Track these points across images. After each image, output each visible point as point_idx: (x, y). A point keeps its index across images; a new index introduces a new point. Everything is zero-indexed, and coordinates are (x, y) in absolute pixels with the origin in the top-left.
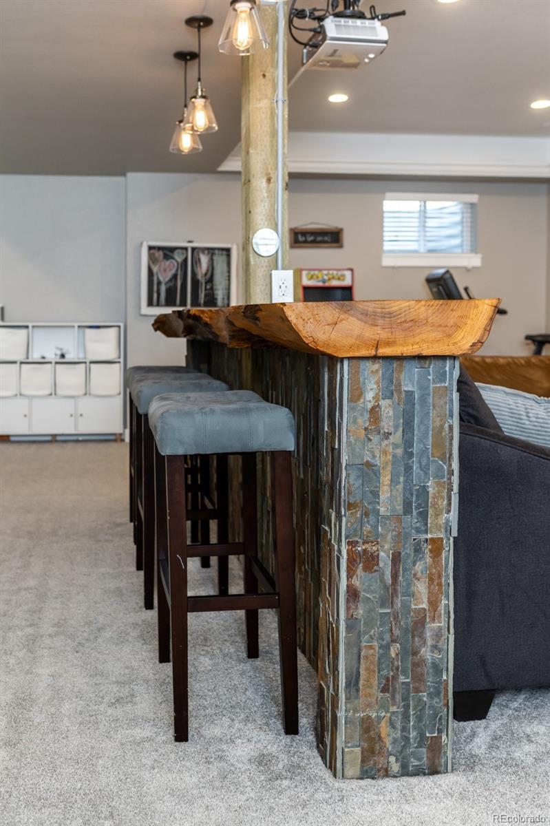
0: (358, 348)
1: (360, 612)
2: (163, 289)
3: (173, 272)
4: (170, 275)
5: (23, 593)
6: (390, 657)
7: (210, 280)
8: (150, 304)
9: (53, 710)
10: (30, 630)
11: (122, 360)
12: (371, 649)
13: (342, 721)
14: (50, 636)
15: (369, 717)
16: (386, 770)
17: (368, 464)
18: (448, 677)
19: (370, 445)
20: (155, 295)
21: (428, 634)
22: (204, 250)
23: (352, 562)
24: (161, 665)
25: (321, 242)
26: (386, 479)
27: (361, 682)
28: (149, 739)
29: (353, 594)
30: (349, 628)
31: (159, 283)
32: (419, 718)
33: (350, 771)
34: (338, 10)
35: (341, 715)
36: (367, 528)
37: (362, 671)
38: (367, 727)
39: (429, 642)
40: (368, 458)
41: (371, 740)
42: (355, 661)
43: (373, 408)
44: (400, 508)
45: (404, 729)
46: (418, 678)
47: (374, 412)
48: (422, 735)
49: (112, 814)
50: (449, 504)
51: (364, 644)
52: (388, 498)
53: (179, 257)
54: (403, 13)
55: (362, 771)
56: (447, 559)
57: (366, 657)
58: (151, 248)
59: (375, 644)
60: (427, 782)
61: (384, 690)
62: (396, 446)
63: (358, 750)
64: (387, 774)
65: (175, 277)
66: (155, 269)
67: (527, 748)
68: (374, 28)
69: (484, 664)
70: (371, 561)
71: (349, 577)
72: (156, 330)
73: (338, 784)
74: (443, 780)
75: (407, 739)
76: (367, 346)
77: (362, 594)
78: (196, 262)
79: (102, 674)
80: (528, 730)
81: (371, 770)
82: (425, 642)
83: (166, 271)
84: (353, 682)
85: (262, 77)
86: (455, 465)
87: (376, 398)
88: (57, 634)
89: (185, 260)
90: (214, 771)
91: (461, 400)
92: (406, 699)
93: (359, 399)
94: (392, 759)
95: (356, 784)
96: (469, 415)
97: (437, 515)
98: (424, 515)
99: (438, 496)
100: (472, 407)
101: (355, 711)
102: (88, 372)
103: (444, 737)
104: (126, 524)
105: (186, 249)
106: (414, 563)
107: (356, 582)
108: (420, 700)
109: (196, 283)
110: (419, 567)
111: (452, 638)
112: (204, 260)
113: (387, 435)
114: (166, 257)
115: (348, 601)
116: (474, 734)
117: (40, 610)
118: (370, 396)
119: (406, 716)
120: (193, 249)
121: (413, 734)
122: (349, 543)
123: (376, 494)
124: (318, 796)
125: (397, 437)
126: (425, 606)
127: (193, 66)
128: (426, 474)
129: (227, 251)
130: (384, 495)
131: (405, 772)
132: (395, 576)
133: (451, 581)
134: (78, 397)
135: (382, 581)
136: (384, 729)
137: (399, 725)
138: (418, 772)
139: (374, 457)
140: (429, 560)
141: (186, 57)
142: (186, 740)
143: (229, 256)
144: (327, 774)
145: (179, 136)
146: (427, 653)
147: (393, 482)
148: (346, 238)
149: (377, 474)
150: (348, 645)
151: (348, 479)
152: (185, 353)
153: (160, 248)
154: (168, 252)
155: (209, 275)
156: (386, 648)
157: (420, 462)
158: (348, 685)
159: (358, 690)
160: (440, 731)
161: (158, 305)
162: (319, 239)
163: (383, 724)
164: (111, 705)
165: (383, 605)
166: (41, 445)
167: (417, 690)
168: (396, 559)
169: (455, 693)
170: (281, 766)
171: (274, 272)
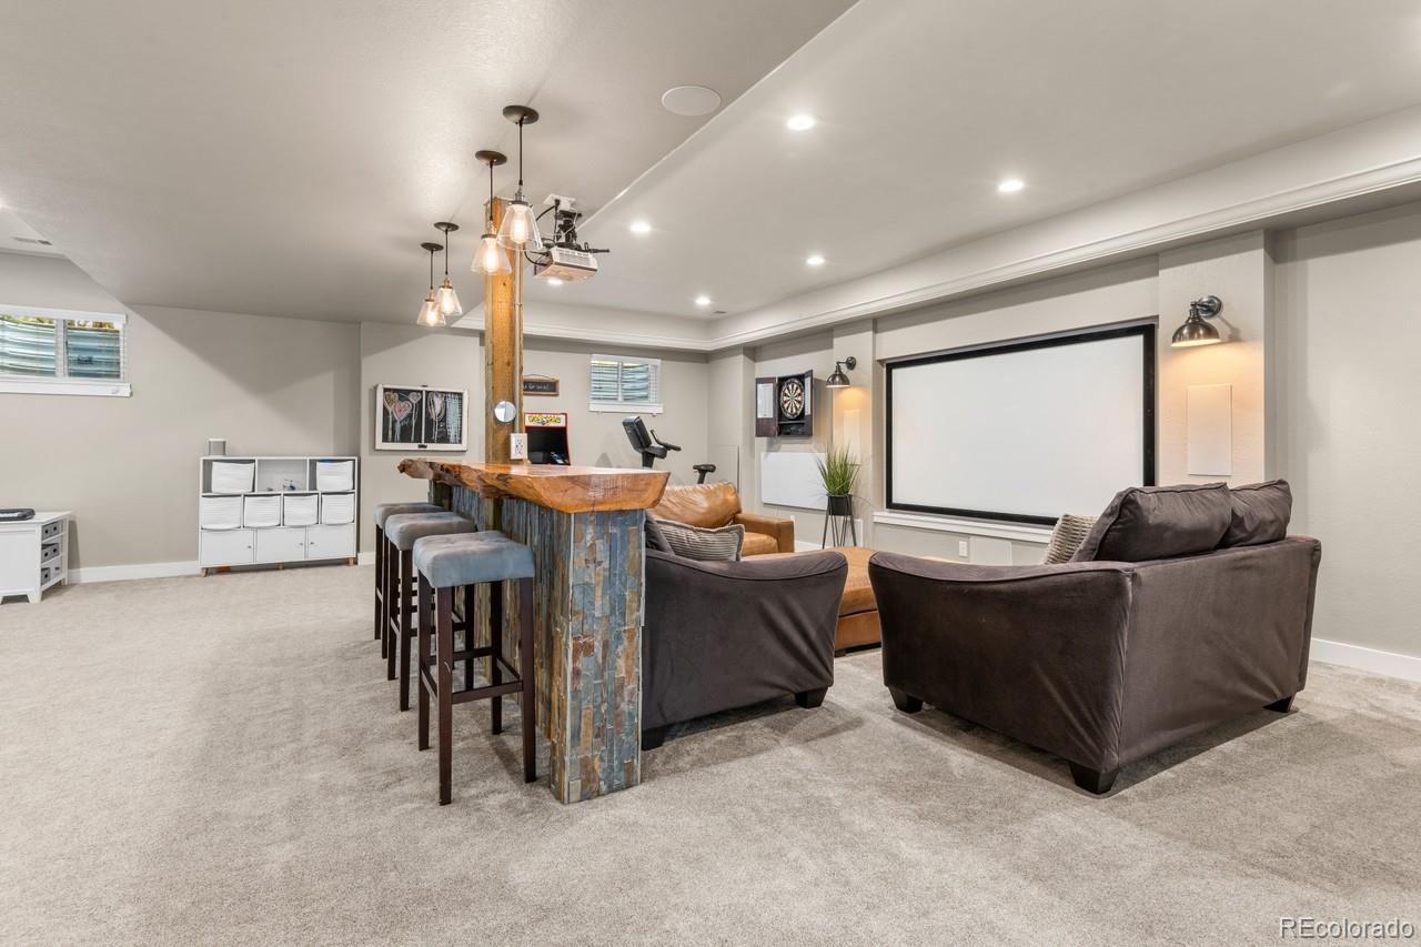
0: (582, 507)
1: (581, 685)
2: (398, 427)
3: (408, 411)
4: (404, 415)
5: (278, 715)
6: (600, 712)
7: (444, 420)
8: (385, 439)
9: (330, 804)
10: (293, 746)
11: (356, 490)
12: (587, 708)
13: (568, 764)
14: (315, 746)
15: (587, 757)
16: (598, 791)
17: (587, 584)
18: (638, 721)
19: (589, 571)
20: (390, 433)
21: (626, 693)
22: (437, 393)
23: (576, 652)
24: (421, 753)
25: (540, 390)
26: (599, 593)
27: (582, 734)
28: (419, 808)
29: (577, 673)
30: (573, 698)
31: (394, 422)
32: (620, 752)
33: (574, 797)
34: (560, 241)
35: (567, 759)
36: (586, 627)
37: (583, 725)
38: (586, 765)
39: (626, 699)
40: (587, 579)
41: (588, 773)
42: (577, 721)
43: (591, 545)
44: (608, 612)
45: (611, 761)
46: (619, 724)
47: (592, 547)
48: (621, 763)
49: (395, 866)
50: (639, 606)
51: (583, 707)
52: (600, 605)
53: (414, 399)
54: (608, 251)
55: (582, 795)
56: (638, 641)
57: (585, 716)
58: (386, 390)
59: (591, 706)
60: (626, 793)
61: (597, 736)
62: (604, 570)
63: (579, 781)
64: (599, 794)
65: (410, 416)
66: (390, 409)
67: (687, 759)
68: (587, 259)
69: (661, 709)
70: (589, 649)
71: (574, 662)
72: (401, 472)
73: (565, 808)
74: (635, 790)
75: (611, 767)
76: (588, 505)
77: (583, 672)
78: (430, 404)
79: (370, 768)
80: (688, 748)
81: (588, 794)
82: (623, 700)
83: (401, 411)
84: (576, 735)
85: (502, 286)
86: (643, 580)
87: (593, 539)
88: (321, 744)
89: (420, 402)
90: (474, 820)
91: (647, 537)
92: (611, 740)
93: (581, 541)
94: (602, 783)
95: (577, 806)
96: (652, 543)
97: (632, 614)
98: (623, 615)
99: (631, 601)
100: (654, 537)
101: (577, 754)
102: (320, 502)
103: (635, 761)
104: (371, 641)
105: (421, 392)
106: (617, 647)
107: (579, 665)
108: (621, 738)
109: (430, 422)
110: (620, 648)
111: (641, 693)
112: (438, 402)
113: (600, 563)
114: (401, 399)
115: (573, 679)
116: (655, 757)
117: (300, 727)
118: (589, 537)
119: (611, 752)
120: (428, 392)
121: (616, 763)
122: (574, 639)
123: (592, 604)
124: (552, 819)
125: (606, 564)
126: (623, 675)
127: (439, 256)
128: (625, 587)
129: (460, 395)
130: (598, 604)
131: (611, 790)
132: (604, 658)
133: (640, 656)
134: (309, 526)
135: (596, 662)
136: (597, 763)
137: (606, 759)
138: (620, 789)
139: (591, 578)
140: (626, 643)
141: (432, 247)
142: (450, 803)
143: (461, 400)
144: (558, 804)
145: (425, 314)
146: (625, 707)
147: (604, 594)
148: (561, 388)
149: (593, 590)
150: (573, 709)
151: (575, 595)
152: (428, 490)
153: (395, 391)
154: (403, 394)
155: (442, 415)
156: (599, 707)
157: (620, 579)
158: (572, 737)
159: (579, 739)
160: (633, 758)
161: (393, 441)
162: (539, 388)
163: (597, 759)
164: (381, 790)
165: (596, 679)
166: (268, 573)
167: (619, 733)
168: (606, 645)
169: (643, 732)
170: (524, 805)
171: (512, 435)
